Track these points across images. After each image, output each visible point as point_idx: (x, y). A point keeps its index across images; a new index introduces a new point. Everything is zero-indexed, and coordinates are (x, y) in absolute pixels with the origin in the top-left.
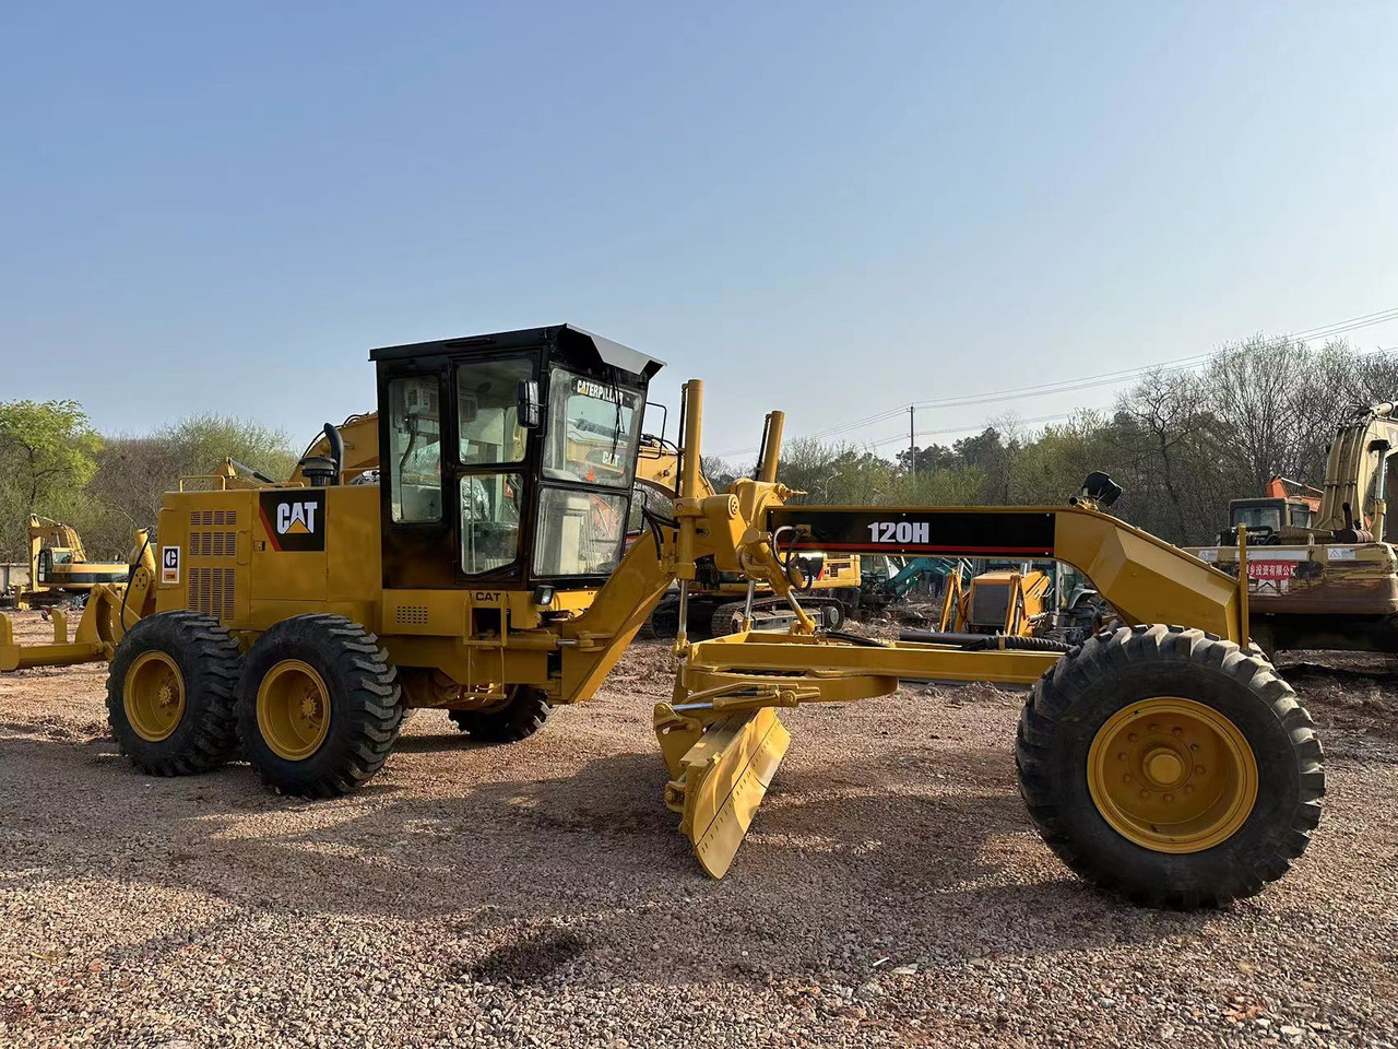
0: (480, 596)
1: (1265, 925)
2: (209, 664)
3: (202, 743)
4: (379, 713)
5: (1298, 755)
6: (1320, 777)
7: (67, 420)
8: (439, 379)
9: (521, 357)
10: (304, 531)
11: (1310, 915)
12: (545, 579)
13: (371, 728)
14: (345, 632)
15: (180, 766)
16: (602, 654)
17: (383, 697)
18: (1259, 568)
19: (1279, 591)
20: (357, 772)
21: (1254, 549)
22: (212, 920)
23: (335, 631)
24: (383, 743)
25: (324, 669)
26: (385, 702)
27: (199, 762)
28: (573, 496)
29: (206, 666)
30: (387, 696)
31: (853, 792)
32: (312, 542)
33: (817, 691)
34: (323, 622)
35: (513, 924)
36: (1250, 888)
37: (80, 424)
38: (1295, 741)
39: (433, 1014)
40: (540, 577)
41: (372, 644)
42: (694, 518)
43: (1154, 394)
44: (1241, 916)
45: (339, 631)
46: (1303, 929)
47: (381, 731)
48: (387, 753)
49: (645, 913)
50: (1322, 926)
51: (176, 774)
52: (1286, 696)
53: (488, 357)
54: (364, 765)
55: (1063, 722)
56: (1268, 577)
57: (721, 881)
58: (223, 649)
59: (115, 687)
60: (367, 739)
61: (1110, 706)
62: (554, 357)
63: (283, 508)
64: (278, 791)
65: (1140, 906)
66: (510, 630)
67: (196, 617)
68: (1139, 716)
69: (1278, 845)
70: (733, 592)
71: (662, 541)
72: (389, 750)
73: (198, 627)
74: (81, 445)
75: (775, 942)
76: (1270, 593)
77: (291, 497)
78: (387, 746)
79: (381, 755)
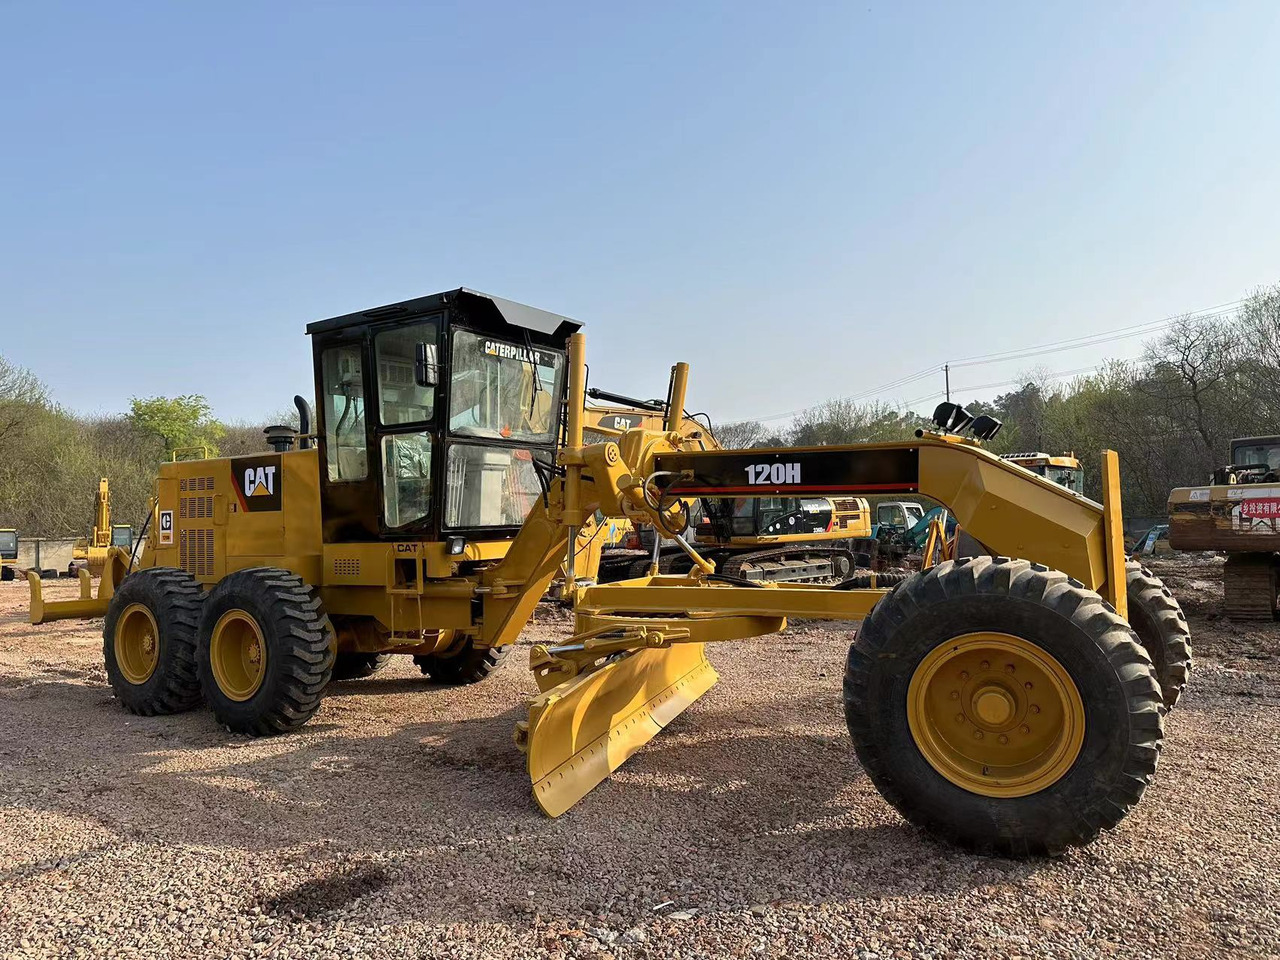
0: (401, 548)
1: (1098, 876)
2: (178, 615)
3: (172, 685)
4: (307, 657)
5: (1127, 694)
6: (1153, 718)
7: (195, 412)
8: (362, 347)
9: (427, 321)
10: (264, 493)
11: (1150, 867)
12: (457, 531)
13: (300, 671)
14: (279, 583)
15: (157, 706)
16: (518, 599)
17: (312, 642)
18: (1252, 506)
19: (1274, 529)
20: (290, 712)
21: (1245, 488)
22: (85, 848)
23: (269, 582)
24: (314, 685)
25: (260, 618)
26: (314, 647)
27: (172, 703)
28: (490, 452)
29: (176, 617)
30: (315, 642)
31: (745, 733)
32: (268, 503)
33: (687, 631)
34: (261, 574)
35: (336, 858)
36: (1081, 836)
37: (205, 415)
38: (1122, 677)
39: (205, 945)
40: (454, 528)
41: (304, 594)
42: (579, 467)
43: (1183, 343)
44: (1074, 865)
45: (274, 583)
46: (1136, 883)
47: (311, 674)
48: (319, 695)
49: (463, 850)
50: (1159, 879)
51: (155, 714)
52: (1115, 630)
53: (400, 324)
54: (297, 706)
55: (880, 659)
56: (1262, 516)
57: (554, 819)
58: (191, 602)
59: (109, 637)
60: (298, 682)
61: (928, 642)
62: (454, 320)
63: (249, 472)
64: (228, 729)
65: (968, 853)
66: (426, 579)
67: (171, 573)
68: (959, 652)
69: (1109, 789)
70: (744, 544)
71: (549, 490)
72: (321, 692)
73: (170, 581)
74: (207, 433)
75: (570, 882)
76: (1265, 531)
77: (256, 463)
78: (317, 688)
79: (314, 698)
